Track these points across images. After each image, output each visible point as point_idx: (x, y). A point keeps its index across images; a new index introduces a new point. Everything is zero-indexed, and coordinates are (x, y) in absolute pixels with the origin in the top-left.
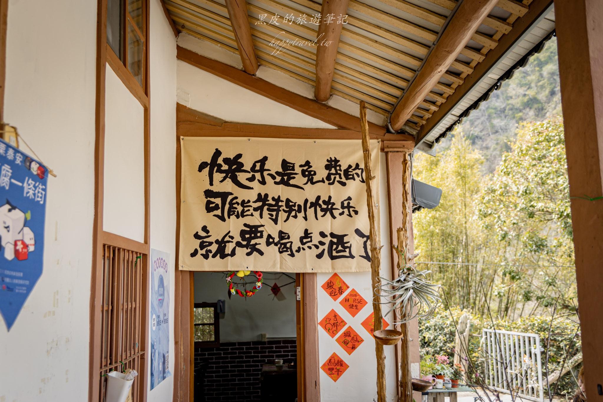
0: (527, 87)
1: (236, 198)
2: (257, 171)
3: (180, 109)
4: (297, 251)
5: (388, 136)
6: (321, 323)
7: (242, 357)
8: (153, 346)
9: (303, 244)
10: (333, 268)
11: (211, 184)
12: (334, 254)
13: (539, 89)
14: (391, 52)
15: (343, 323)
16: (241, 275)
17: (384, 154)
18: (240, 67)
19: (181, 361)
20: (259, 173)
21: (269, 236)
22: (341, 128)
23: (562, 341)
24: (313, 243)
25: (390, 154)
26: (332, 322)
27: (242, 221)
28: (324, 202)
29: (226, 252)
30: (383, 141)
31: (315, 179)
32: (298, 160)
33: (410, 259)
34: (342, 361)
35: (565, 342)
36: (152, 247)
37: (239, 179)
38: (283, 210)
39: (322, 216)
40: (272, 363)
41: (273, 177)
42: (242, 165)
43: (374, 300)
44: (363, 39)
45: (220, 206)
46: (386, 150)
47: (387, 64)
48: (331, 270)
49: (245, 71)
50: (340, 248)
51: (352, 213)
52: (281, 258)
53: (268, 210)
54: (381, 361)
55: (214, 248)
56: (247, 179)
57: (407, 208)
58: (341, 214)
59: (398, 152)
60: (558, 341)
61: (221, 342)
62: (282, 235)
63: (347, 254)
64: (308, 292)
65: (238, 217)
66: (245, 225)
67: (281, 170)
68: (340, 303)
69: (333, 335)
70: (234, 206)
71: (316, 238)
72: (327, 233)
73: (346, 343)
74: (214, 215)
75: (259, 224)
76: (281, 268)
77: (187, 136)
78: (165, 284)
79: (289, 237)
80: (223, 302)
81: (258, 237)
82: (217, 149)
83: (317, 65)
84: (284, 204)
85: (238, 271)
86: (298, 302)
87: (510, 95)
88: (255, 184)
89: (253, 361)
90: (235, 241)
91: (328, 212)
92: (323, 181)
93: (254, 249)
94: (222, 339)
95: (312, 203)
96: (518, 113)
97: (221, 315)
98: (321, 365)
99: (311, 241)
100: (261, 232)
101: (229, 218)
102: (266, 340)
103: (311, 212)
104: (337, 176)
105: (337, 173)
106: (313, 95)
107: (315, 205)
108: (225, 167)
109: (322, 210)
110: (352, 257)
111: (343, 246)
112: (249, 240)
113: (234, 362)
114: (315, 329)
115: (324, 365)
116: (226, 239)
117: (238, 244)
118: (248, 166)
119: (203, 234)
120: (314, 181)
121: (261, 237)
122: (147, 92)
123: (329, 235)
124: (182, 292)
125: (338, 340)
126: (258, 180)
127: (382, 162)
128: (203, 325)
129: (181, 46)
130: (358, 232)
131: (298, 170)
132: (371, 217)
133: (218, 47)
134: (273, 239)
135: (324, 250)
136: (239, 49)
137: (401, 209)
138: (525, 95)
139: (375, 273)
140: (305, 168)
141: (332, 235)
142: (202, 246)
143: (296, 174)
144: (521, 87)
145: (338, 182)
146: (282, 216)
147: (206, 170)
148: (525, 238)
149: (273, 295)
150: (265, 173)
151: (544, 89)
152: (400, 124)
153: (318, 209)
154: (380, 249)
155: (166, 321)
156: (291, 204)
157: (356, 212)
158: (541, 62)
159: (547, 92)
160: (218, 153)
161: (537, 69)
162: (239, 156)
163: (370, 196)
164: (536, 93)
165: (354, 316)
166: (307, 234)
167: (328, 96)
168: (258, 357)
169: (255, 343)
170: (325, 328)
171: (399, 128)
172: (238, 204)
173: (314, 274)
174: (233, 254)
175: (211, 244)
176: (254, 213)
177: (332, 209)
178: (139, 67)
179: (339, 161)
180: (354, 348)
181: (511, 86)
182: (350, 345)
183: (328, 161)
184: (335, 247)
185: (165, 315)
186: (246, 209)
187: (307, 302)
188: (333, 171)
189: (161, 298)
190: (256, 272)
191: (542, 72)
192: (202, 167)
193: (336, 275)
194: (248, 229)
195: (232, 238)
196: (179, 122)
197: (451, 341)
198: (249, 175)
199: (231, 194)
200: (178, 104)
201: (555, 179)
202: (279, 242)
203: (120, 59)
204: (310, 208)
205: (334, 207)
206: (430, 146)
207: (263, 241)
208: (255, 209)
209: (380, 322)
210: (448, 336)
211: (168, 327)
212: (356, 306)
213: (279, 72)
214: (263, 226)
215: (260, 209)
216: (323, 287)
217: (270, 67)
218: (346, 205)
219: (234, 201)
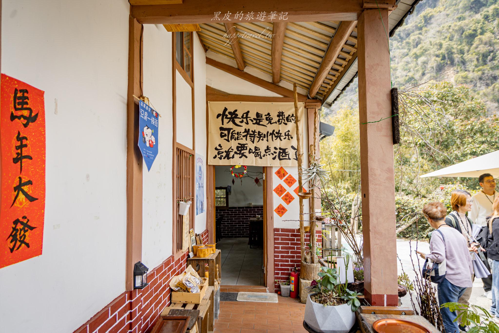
0: (408, 71)
1: (234, 131)
2: (244, 118)
3: (208, 88)
4: (263, 156)
5: (308, 100)
6: (274, 190)
7: (240, 214)
8: (197, 196)
9: (266, 153)
10: (280, 164)
11: (223, 124)
12: (281, 157)
13: (415, 72)
14: (306, 60)
15: (285, 190)
16: (237, 167)
17: (306, 109)
18: (236, 67)
19: (210, 206)
20: (245, 119)
21: (250, 149)
22: (285, 96)
23: (408, 209)
24: (271, 152)
25: (309, 110)
26: (280, 189)
27: (237, 142)
28: (276, 133)
29: (230, 157)
30: (305, 103)
31: (272, 121)
32: (264, 113)
33: (317, 160)
34: (284, 208)
35: (409, 210)
36: (196, 152)
37: (236, 122)
38: (257, 137)
39: (276, 140)
40: (255, 217)
41: (252, 121)
42: (237, 115)
43: (299, 178)
44: (293, 54)
45: (227, 135)
46: (307, 107)
47: (305, 65)
48: (279, 165)
49: (238, 69)
50: (284, 155)
51: (290, 138)
52: (256, 159)
53: (250, 136)
54: (301, 207)
55: (224, 154)
56: (240, 122)
57: (316, 135)
58: (284, 139)
59: (313, 108)
60: (406, 209)
61: (229, 207)
62: (256, 148)
63: (287, 158)
64: (268, 175)
65: (235, 140)
66: (239, 144)
67: (256, 117)
68: (284, 181)
69: (280, 196)
70: (234, 135)
71: (272, 150)
72: (278, 148)
73: (286, 199)
74: (224, 139)
75: (245, 143)
76: (255, 164)
77: (211, 101)
78: (202, 170)
79: (259, 150)
80: (230, 187)
81: (245, 150)
82: (225, 108)
83: (272, 66)
84: (257, 134)
85: (235, 166)
86: (264, 180)
87: (398, 75)
88: (243, 124)
89: (246, 217)
90: (234, 151)
91: (278, 138)
92: (276, 123)
93: (243, 155)
94: (230, 205)
95: (270, 133)
96: (401, 86)
97: (229, 193)
98: (274, 209)
99: (270, 151)
100: (246, 147)
101: (231, 140)
102: (252, 206)
103: (270, 137)
104: (283, 120)
105: (283, 119)
106: (272, 80)
107: (272, 134)
108: (229, 116)
109: (275, 137)
110: (289, 159)
111: (285, 154)
112: (241, 151)
113: (236, 217)
114: (272, 193)
115: (276, 209)
116: (230, 151)
117: (236, 153)
118: (240, 116)
119: (219, 148)
120: (272, 122)
121: (246, 149)
122: (193, 81)
123: (278, 149)
124: (210, 175)
125: (282, 198)
126: (245, 122)
127: (305, 113)
128: (220, 198)
129: (208, 57)
130: (293, 147)
131: (264, 117)
132: (298, 139)
133: (226, 57)
134: (252, 150)
135: (276, 156)
136: (235, 58)
137: (313, 136)
138: (406, 76)
139: (300, 165)
140: (267, 116)
141: (280, 149)
142: (219, 154)
143: (263, 119)
144: (404, 71)
145: (284, 123)
146: (256, 139)
147: (220, 118)
148: (397, 157)
149: (255, 183)
150: (248, 119)
151: (418, 72)
152: (314, 94)
153: (274, 136)
154: (302, 155)
155: (203, 187)
156: (260, 134)
157: (292, 138)
158: (418, 56)
159: (420, 73)
160: (226, 109)
161: (415, 60)
162: (236, 111)
163: (297, 129)
164: (414, 74)
165: (290, 187)
166: (268, 148)
167: (279, 81)
168: (248, 214)
169: (246, 207)
170: (276, 192)
171: (314, 96)
172: (235, 134)
173: (271, 167)
174: (233, 157)
175: (223, 152)
176: (243, 138)
177: (280, 136)
178: (189, 69)
179: (284, 113)
180: (290, 202)
181: (398, 71)
182: (288, 200)
183: (278, 113)
184: (281, 154)
185: (202, 184)
186: (239, 136)
187: (268, 180)
188: (281, 118)
189: (200, 176)
190: (244, 166)
191: (418, 62)
192: (218, 116)
193: (282, 167)
194: (240, 146)
195: (233, 150)
196: (207, 94)
197: (350, 210)
198: (241, 120)
199: (232, 129)
200: (207, 86)
201: (414, 124)
202: (255, 152)
203: (181, 66)
204: (270, 135)
205: (281, 135)
206: (330, 105)
207: (247, 151)
208: (244, 136)
209: (301, 189)
210: (348, 207)
211: (203, 190)
212: (291, 182)
213: (255, 69)
214: (247, 144)
215: (246, 136)
216: (275, 173)
217: (250, 67)
218: (287, 134)
219: (234, 132)
